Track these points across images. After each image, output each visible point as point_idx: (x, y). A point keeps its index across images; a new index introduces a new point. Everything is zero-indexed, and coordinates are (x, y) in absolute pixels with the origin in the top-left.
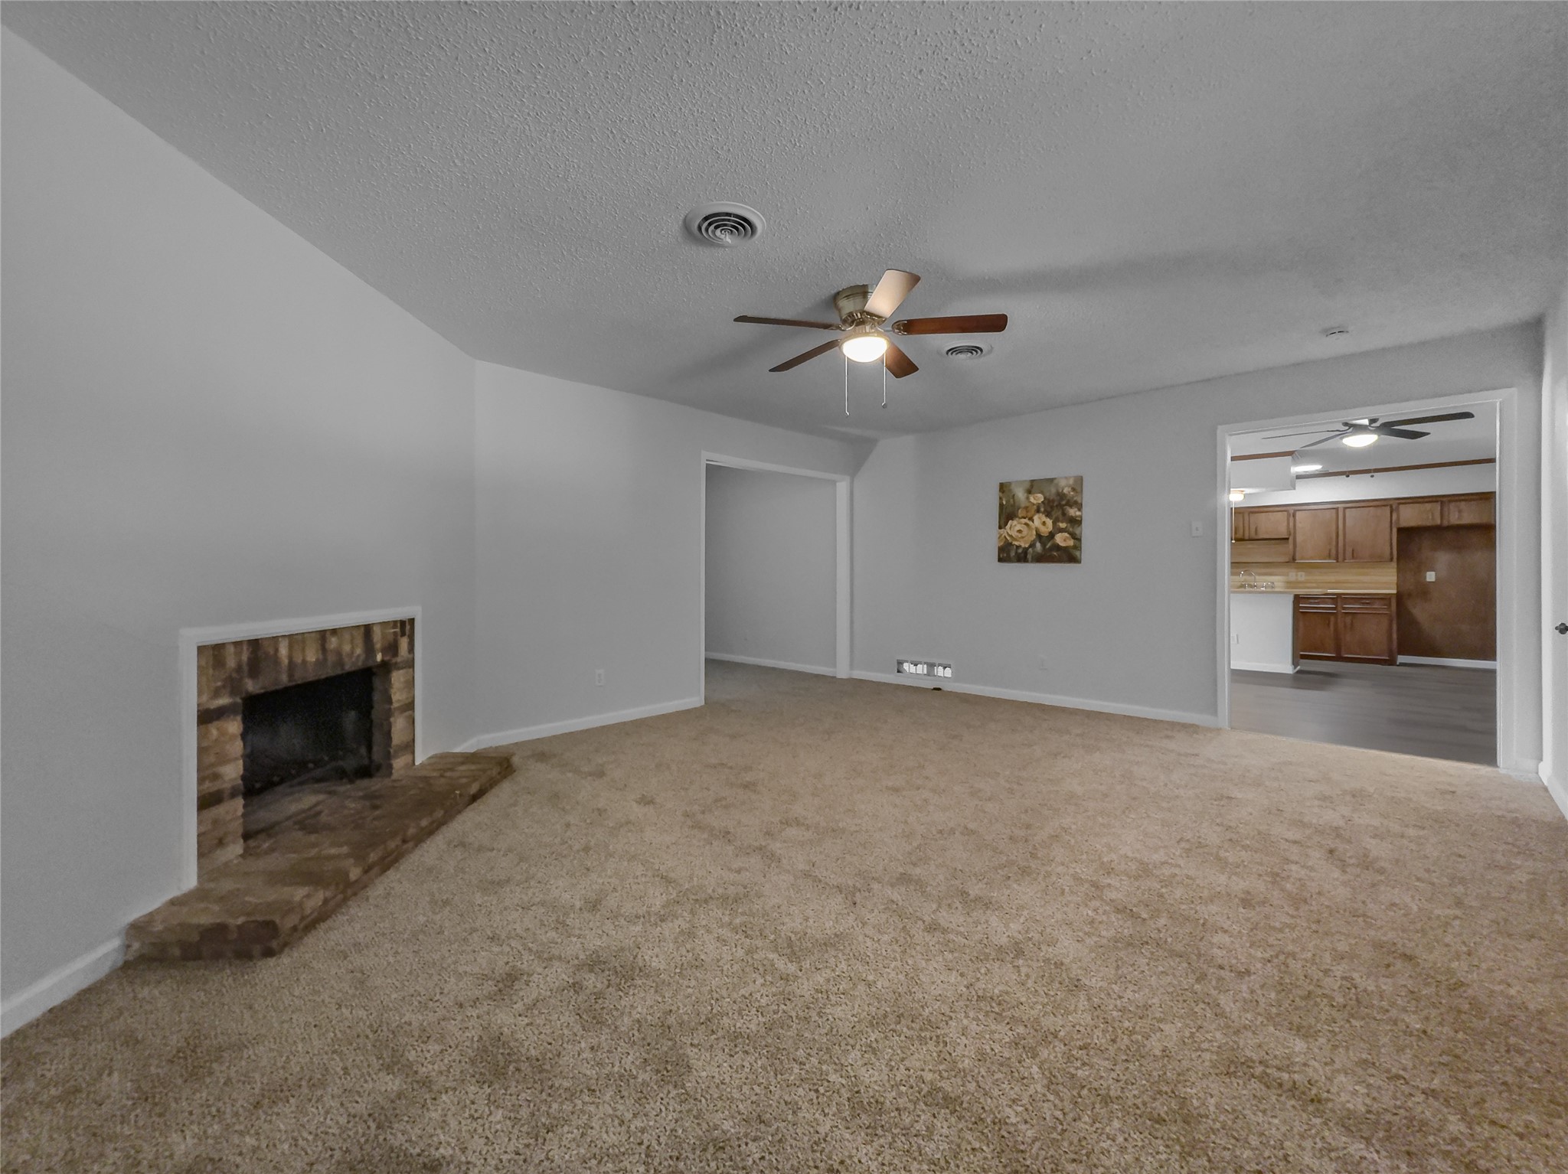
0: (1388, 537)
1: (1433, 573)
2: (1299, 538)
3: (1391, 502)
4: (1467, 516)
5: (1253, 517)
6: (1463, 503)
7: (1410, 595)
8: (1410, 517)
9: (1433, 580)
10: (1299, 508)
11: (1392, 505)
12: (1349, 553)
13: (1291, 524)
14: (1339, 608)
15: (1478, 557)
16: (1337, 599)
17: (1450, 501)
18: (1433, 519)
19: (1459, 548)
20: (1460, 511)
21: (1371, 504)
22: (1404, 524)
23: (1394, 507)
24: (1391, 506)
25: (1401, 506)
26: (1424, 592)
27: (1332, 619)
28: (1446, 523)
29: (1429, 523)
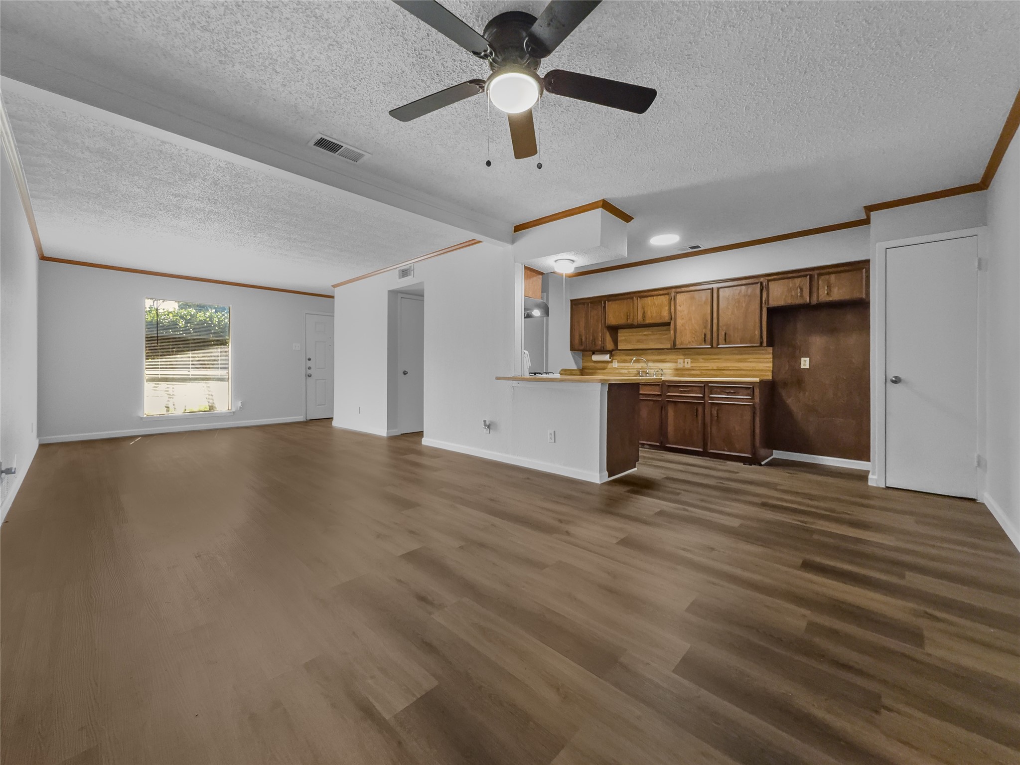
0: (758, 320)
1: (808, 359)
2: (679, 322)
3: (762, 279)
4: (839, 291)
5: (640, 303)
6: (833, 277)
7: (785, 384)
8: (779, 295)
9: (807, 367)
10: (679, 290)
11: (763, 282)
12: (722, 337)
13: (673, 310)
14: (707, 398)
15: (851, 340)
16: (705, 387)
17: (820, 275)
18: (801, 296)
19: (832, 331)
20: (829, 287)
21: (744, 282)
22: (773, 303)
23: (764, 284)
24: (761, 283)
25: (770, 283)
26: (798, 379)
27: (700, 409)
28: (814, 301)
29: (799, 301)
